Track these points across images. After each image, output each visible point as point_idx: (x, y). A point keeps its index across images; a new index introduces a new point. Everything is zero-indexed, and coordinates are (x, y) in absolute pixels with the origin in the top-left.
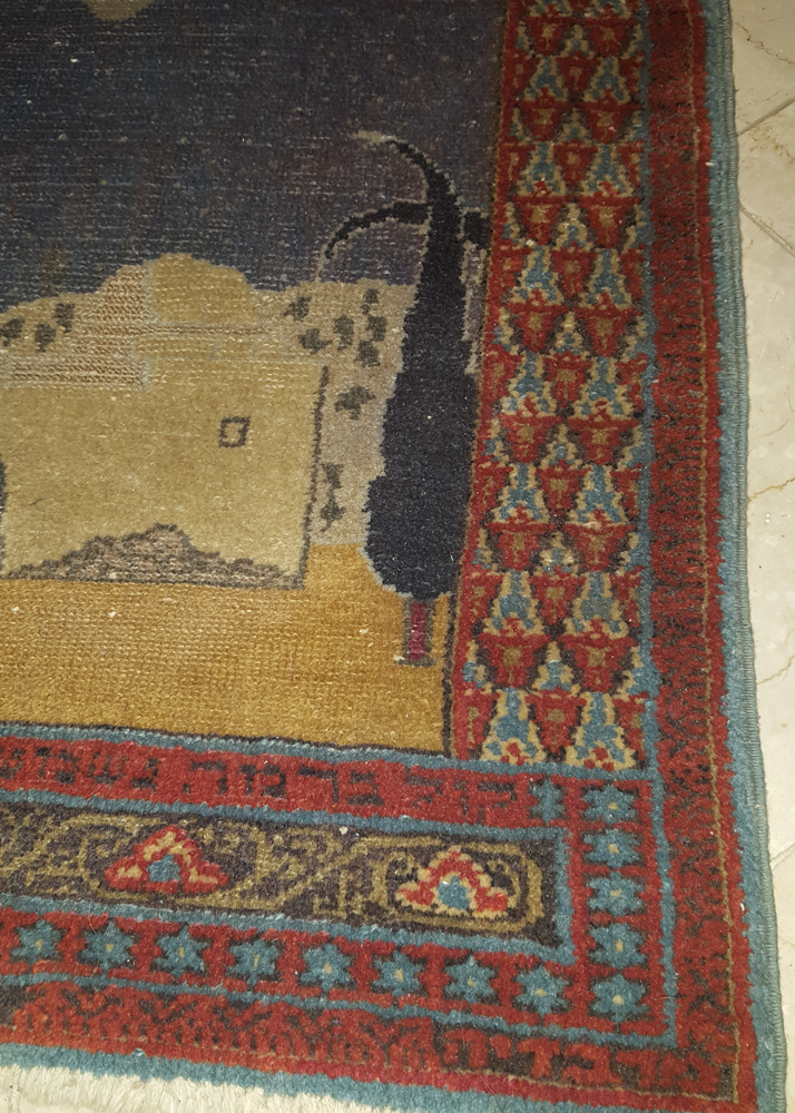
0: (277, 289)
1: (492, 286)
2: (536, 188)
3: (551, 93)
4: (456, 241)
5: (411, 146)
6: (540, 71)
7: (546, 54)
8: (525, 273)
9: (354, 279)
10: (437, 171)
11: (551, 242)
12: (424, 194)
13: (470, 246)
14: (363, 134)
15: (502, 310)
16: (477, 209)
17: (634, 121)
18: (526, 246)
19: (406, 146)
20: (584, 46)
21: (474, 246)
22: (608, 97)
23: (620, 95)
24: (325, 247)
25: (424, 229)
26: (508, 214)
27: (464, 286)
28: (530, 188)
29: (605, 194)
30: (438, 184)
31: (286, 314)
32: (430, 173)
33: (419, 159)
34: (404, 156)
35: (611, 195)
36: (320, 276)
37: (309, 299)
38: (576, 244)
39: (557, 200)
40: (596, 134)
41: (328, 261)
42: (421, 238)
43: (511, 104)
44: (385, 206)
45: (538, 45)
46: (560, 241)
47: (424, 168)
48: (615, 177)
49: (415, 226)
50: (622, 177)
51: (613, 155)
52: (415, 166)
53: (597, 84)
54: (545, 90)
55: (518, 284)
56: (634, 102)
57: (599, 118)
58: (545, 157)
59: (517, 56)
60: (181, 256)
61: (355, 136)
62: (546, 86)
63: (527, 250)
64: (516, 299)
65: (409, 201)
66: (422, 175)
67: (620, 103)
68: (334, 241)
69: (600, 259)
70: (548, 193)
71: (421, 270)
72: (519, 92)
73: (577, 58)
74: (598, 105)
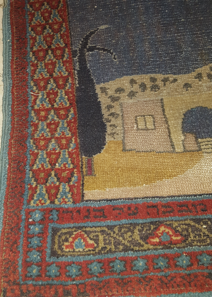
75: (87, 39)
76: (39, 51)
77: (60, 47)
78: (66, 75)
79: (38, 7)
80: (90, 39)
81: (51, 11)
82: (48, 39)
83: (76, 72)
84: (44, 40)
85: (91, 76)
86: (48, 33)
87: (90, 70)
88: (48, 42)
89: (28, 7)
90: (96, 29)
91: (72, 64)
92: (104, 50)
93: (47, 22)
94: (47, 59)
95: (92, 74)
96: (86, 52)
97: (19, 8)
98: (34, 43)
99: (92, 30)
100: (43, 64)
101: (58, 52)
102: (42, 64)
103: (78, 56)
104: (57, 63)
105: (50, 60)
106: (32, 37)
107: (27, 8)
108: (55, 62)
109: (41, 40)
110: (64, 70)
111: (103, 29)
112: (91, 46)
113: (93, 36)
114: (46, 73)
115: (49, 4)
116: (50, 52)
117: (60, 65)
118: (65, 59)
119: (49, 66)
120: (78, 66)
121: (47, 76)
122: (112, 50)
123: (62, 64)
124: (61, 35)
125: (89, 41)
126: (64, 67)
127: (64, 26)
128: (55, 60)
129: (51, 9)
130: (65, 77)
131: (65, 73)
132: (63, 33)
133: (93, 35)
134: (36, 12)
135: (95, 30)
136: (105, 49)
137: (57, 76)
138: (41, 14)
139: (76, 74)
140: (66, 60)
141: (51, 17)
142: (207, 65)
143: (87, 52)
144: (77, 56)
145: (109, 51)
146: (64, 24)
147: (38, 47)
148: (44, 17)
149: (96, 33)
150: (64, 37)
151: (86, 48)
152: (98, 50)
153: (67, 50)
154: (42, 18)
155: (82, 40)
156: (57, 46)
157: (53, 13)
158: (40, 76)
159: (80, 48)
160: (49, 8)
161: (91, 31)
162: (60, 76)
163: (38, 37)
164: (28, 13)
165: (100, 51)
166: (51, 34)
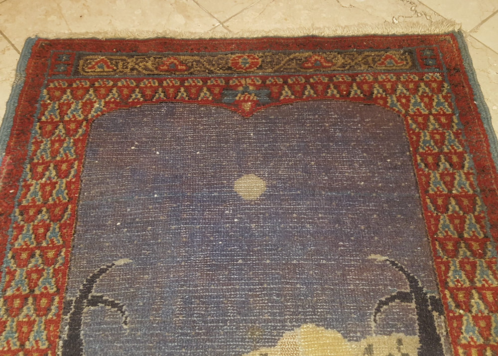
0: (357, 341)
1: (451, 335)
2: (456, 283)
3: (449, 233)
4: (429, 312)
5: (396, 262)
6: (442, 222)
7: (442, 213)
8: (463, 328)
9: (390, 333)
10: (411, 275)
11: (470, 311)
12: (408, 286)
13: (435, 314)
14: (373, 256)
15: (459, 348)
16: (433, 295)
17: (488, 246)
18: (460, 313)
19: (394, 262)
20: (457, 209)
21: (438, 313)
22: (474, 235)
23: (479, 233)
24: (373, 317)
25: (413, 305)
26: (448, 296)
27: (439, 335)
28: (453, 282)
29: (486, 285)
30: (413, 281)
31: (364, 354)
32: (408, 276)
33: (401, 269)
34: (394, 267)
35: (489, 286)
36: (375, 333)
37: (372, 345)
38: (481, 311)
39: (466, 289)
40: (474, 254)
41: (375, 324)
42: (413, 309)
43: (434, 240)
44: (393, 294)
45: (437, 208)
46: (474, 310)
47: (405, 274)
48: (488, 276)
49: (409, 304)
50: (491, 277)
51: (484, 265)
52: (401, 272)
53: (468, 228)
54: (446, 232)
55: (462, 333)
56: (486, 237)
57: (473, 245)
58: (456, 267)
59: (429, 214)
60: (310, 325)
61: (370, 257)
62: (447, 229)
63: (461, 316)
64: (463, 342)
65: (403, 290)
66: (405, 277)
67: (480, 238)
68: (376, 313)
69: (493, 318)
70: (462, 285)
71: (418, 328)
72: (435, 233)
73: (456, 215)
74: (471, 239)
75: (93, 281)
76: (14, 297)
77: (48, 292)
78: (44, 347)
79: (31, 216)
80: (98, 282)
81: (49, 225)
82: (34, 276)
83: (61, 343)
84: (26, 278)
85: (83, 353)
86: (36, 266)
87: (83, 341)
88: (32, 282)
89: (17, 214)
90: (110, 264)
91: (58, 327)
92: (113, 305)
93: (39, 243)
94: (23, 314)
95: (84, 351)
96: (84, 307)
97: (3, 214)
98: (10, 281)
99: (103, 265)
100: (15, 323)
101: (44, 302)
102: (13, 322)
103: (71, 312)
104: (37, 323)
105: (27, 316)
106: (10, 270)
107: (15, 216)
108: (35, 321)
109: (21, 278)
110: (44, 337)
111: (121, 266)
112: (95, 294)
113: (103, 277)
114: (16, 340)
115: (50, 213)
116: (30, 300)
117: (41, 327)
118: (50, 316)
119: (22, 328)
120: (67, 333)
121: (16, 345)
122: (124, 307)
123: (43, 327)
124: (55, 270)
125: (94, 285)
126: (46, 332)
127: (62, 254)
128: (34, 316)
129: (50, 222)
130: (43, 350)
131: (45, 344)
132: (58, 267)
133: (104, 274)
134: (26, 225)
135: (108, 266)
136: (116, 304)
137: (31, 348)
138: (33, 229)
139: (60, 347)
140: (52, 318)
141: (47, 236)
142: (258, 349)
143: (87, 307)
144: (69, 312)
145: (120, 309)
146: (64, 250)
147: (14, 289)
148: (36, 236)
149: (108, 272)
150: (59, 274)
151: (86, 297)
152: (103, 305)
153: (57, 299)
154: (33, 236)
155: (85, 283)
156: (43, 290)
157: (51, 229)
158: (5, 345)
159: (77, 298)
160: (48, 218)
161: (102, 267)
162: (36, 347)
163: (19, 271)
164: (14, 225)
165: (107, 307)
166: (39, 268)
